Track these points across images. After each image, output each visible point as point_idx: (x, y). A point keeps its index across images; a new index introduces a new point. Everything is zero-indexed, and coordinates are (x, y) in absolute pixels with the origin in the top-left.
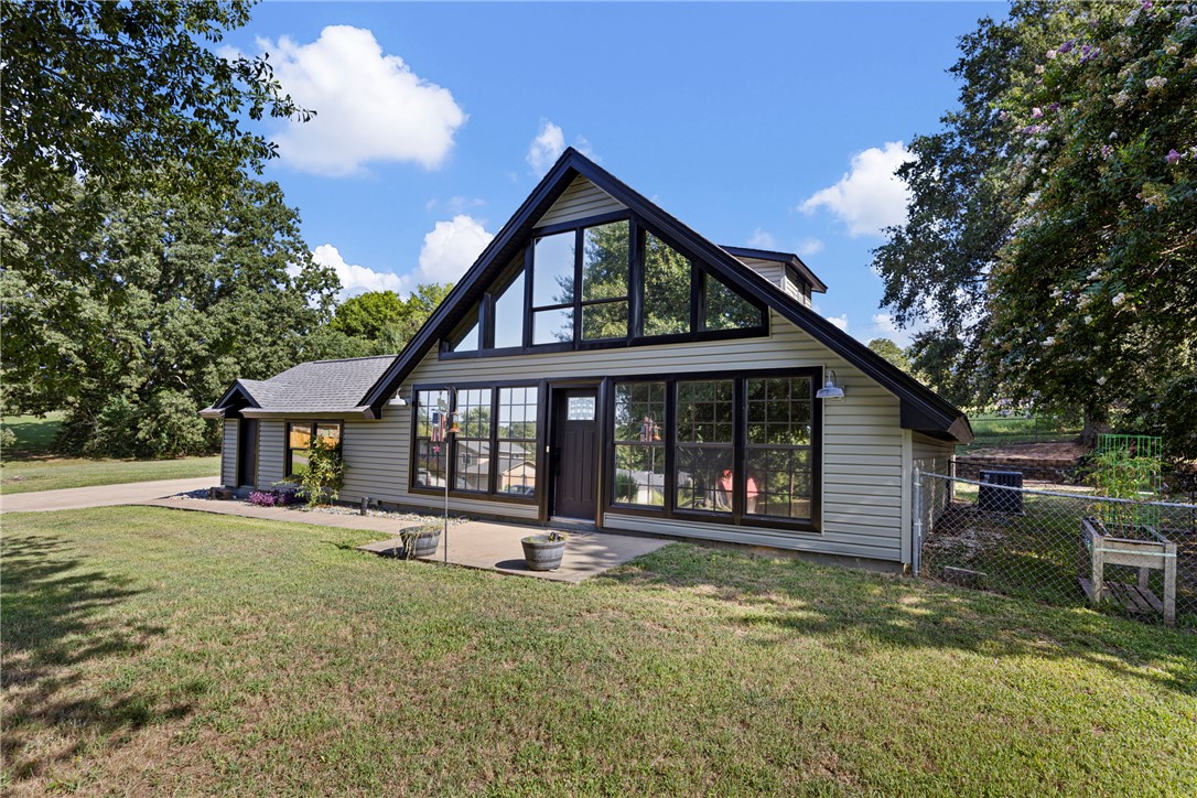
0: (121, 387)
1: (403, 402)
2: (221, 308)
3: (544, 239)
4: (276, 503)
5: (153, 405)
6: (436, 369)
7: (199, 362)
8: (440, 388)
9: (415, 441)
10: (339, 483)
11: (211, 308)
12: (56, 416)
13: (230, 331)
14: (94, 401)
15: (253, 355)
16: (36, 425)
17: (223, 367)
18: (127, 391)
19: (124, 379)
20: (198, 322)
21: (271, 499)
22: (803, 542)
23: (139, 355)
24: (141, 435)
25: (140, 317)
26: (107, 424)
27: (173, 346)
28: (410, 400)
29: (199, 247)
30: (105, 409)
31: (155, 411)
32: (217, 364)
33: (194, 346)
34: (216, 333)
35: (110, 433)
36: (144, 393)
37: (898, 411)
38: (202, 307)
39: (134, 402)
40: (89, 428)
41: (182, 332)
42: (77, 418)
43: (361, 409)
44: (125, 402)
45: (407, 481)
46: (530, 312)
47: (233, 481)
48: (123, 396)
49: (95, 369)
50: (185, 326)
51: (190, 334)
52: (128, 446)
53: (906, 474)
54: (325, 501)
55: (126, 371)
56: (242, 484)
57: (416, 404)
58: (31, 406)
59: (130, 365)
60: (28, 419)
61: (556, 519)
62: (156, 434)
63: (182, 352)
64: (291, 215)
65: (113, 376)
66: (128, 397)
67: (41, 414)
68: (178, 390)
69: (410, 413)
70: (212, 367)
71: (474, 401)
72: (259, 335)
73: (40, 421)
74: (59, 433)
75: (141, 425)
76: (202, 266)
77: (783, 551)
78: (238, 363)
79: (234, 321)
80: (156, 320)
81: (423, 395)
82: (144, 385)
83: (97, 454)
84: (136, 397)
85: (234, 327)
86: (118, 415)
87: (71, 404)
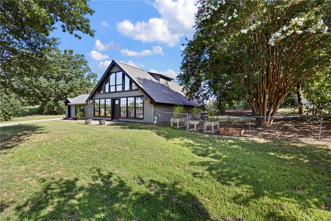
0: (50, 100)
1: (92, 102)
2: (70, 83)
3: (112, 74)
4: (73, 120)
5: (57, 103)
6: (98, 96)
7: (66, 94)
8: (98, 99)
9: (94, 108)
10: (83, 116)
11: (68, 83)
12: (37, 106)
13: (72, 88)
14: (45, 103)
15: (77, 92)
16: (33, 108)
17: (71, 95)
18: (51, 101)
19: (51, 98)
20: (65, 86)
21: (72, 119)
22: (142, 121)
23: (53, 93)
24: (55, 110)
25: (53, 85)
26: (48, 108)
27: (60, 91)
28: (93, 101)
29: (65, 70)
30: (47, 104)
31: (57, 105)
32: (70, 95)
33: (65, 91)
34: (69, 88)
35: (48, 109)
36: (55, 101)
37: (150, 101)
38: (66, 83)
39: (53, 103)
40: (44, 109)
41: (62, 88)
42: (41, 106)
43: (86, 103)
44: (51, 103)
45: (93, 115)
46: (110, 86)
47: (67, 117)
48: (51, 102)
49: (45, 96)
50: (62, 87)
51: (64, 88)
52: (52, 112)
53: (153, 111)
54: (81, 119)
55: (51, 96)
56: (69, 117)
57: (94, 102)
58: (32, 104)
59: (52, 95)
60: (31, 107)
61: (114, 120)
62: (58, 110)
63: (62, 92)
64: (86, 62)
65: (48, 97)
66: (52, 102)
67: (33, 105)
68: (62, 100)
69: (93, 103)
70: (69, 95)
71: (102, 101)
72: (78, 88)
73: (34, 108)
74: (38, 110)
75: (55, 108)
76: (65, 74)
77: (140, 123)
78: (74, 94)
79: (73, 85)
80: (56, 85)
81: (95, 100)
82: (55, 99)
83: (46, 114)
84: (53, 102)
85: (72, 86)
86: (50, 106)
87: (40, 104)
